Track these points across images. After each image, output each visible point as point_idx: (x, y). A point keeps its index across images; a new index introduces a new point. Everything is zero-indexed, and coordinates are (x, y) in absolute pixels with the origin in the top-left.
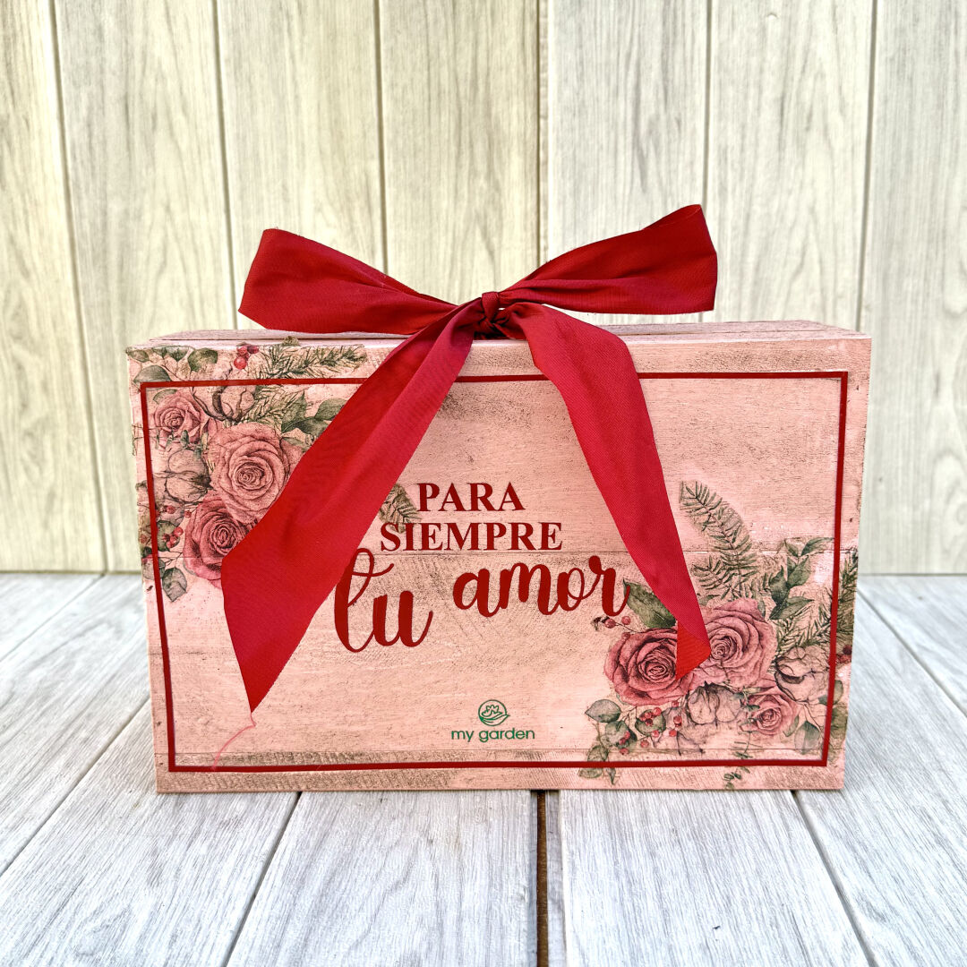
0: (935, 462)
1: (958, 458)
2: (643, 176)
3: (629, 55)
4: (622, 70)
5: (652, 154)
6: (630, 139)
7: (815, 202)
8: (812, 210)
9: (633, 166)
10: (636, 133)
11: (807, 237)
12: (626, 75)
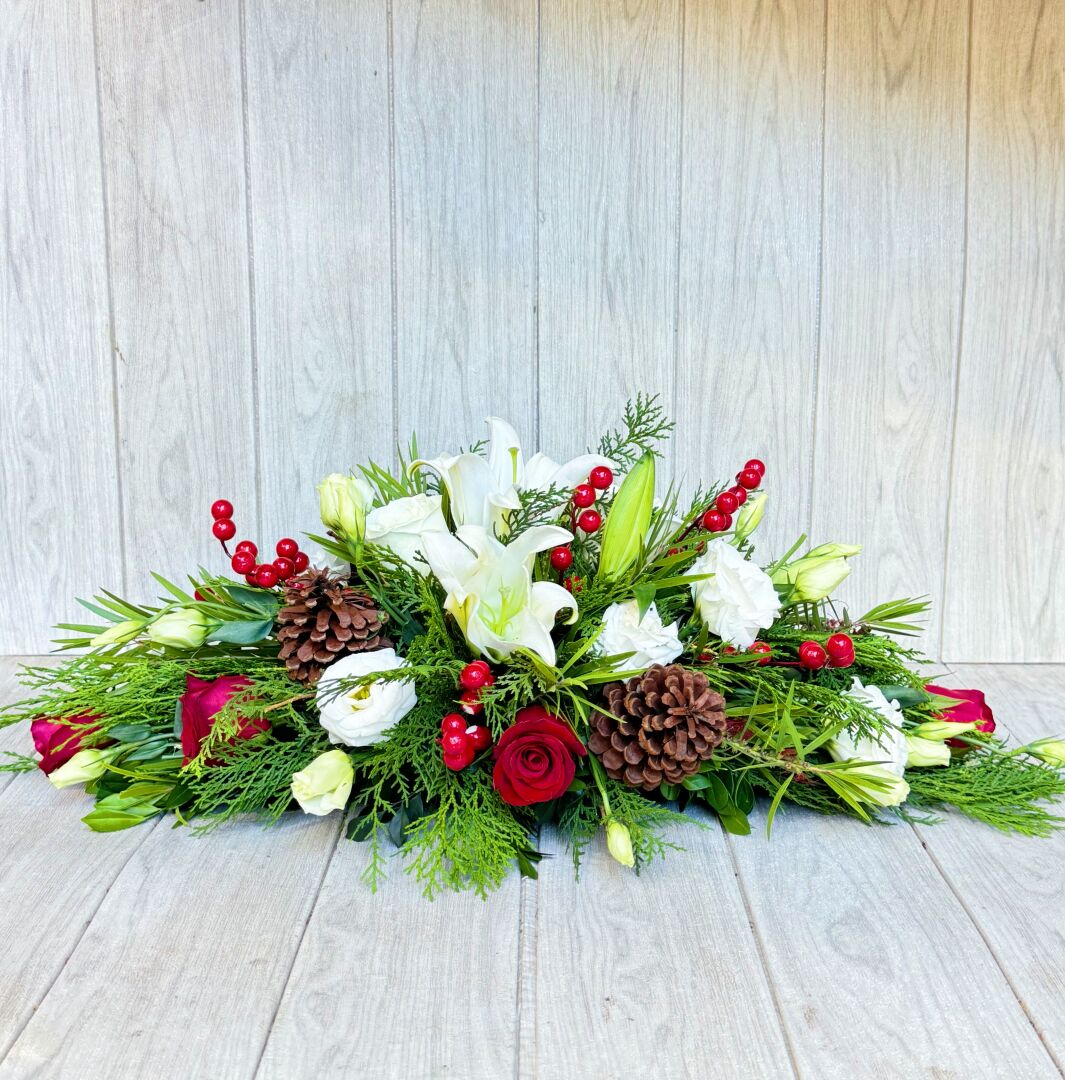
0: (879, 559)
1: (899, 556)
2: (611, 308)
3: (598, 204)
4: (592, 215)
5: (619, 288)
6: (599, 275)
7: (765, 330)
8: (763, 338)
9: (602, 297)
10: (604, 270)
11: (759, 360)
12: (596, 219)
